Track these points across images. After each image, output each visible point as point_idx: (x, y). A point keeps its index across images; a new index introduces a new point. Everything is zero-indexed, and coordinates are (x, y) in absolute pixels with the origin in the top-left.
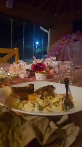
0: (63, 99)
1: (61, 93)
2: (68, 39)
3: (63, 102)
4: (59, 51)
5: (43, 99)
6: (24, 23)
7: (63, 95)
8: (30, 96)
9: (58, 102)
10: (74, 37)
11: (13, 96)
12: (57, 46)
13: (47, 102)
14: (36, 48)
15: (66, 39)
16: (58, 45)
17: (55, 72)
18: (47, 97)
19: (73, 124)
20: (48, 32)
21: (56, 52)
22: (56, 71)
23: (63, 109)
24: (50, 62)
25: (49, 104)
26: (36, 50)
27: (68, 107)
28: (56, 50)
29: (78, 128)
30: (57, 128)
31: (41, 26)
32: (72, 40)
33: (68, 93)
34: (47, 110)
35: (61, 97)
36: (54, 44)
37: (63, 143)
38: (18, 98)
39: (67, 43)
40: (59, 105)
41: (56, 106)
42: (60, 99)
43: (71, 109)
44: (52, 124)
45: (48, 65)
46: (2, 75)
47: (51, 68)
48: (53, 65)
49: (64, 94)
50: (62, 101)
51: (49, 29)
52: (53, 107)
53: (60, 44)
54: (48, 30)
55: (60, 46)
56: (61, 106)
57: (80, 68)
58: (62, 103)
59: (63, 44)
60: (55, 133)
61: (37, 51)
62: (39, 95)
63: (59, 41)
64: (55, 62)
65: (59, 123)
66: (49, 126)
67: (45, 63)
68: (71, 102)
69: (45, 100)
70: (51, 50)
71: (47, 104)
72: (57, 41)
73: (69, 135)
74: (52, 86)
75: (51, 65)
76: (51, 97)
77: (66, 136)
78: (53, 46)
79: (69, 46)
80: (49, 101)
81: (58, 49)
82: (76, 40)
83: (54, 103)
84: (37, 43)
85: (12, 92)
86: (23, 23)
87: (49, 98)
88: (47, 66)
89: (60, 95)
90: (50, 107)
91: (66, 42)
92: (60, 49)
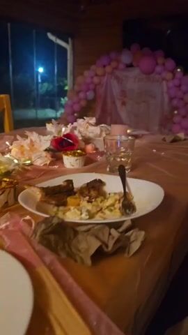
0: (119, 200)
1: (117, 192)
2: (114, 64)
3: (121, 205)
4: (95, 90)
5: (91, 202)
6: (9, 25)
7: (119, 194)
8: (69, 200)
9: (113, 205)
10: (126, 58)
11: (45, 202)
12: (89, 80)
13: (98, 206)
14: (40, 81)
15: (109, 64)
16: (92, 78)
17: (96, 149)
18: (97, 199)
19: (137, 229)
20: (68, 47)
21: (88, 93)
22: (98, 146)
23: (123, 214)
24: (85, 127)
25: (101, 209)
26: (40, 85)
27: (127, 211)
28: (88, 90)
29: (143, 233)
30: (119, 234)
31: (49, 32)
32: (121, 66)
33: (127, 190)
34: (101, 217)
35: (117, 197)
36: (82, 74)
37: (127, 250)
38: (52, 204)
39: (112, 73)
40: (115, 209)
41: (111, 211)
42: (116, 201)
43: (132, 213)
44: (113, 231)
45: (82, 136)
46: (7, 166)
47: (87, 141)
48: (91, 135)
49: (121, 193)
50: (119, 203)
51: (70, 40)
52: (107, 212)
53: (96, 75)
54: (67, 42)
55: (96, 80)
56: (117, 210)
57: (143, 135)
58: (118, 205)
59: (104, 75)
60: (118, 241)
61: (41, 88)
62: (85, 197)
63: (93, 67)
64: (93, 128)
65: (121, 230)
66: (110, 234)
67: (76, 132)
68: (131, 203)
69: (94, 203)
70: (76, 88)
71: (98, 209)
72: (89, 69)
73: (133, 241)
74: (100, 181)
75: (88, 134)
76: (102, 198)
77: (130, 243)
78: (80, 79)
79: (117, 78)
80: (101, 205)
81: (92, 86)
82: (130, 66)
83: (108, 207)
84: (41, 70)
85: (42, 195)
86: (7, 26)
87: (99, 200)
88: (80, 138)
89: (115, 194)
90: (102, 212)
91: (108, 69)
92: (96, 85)
